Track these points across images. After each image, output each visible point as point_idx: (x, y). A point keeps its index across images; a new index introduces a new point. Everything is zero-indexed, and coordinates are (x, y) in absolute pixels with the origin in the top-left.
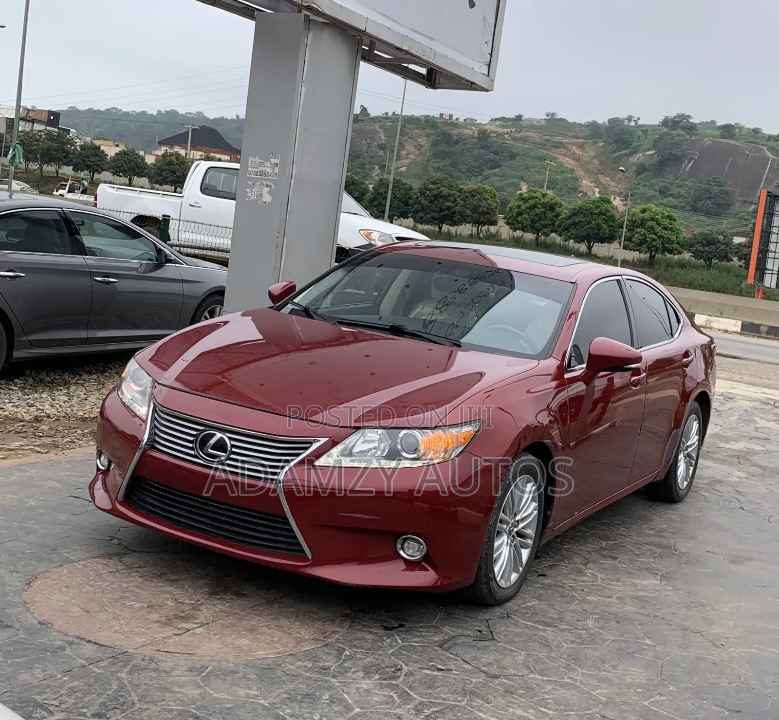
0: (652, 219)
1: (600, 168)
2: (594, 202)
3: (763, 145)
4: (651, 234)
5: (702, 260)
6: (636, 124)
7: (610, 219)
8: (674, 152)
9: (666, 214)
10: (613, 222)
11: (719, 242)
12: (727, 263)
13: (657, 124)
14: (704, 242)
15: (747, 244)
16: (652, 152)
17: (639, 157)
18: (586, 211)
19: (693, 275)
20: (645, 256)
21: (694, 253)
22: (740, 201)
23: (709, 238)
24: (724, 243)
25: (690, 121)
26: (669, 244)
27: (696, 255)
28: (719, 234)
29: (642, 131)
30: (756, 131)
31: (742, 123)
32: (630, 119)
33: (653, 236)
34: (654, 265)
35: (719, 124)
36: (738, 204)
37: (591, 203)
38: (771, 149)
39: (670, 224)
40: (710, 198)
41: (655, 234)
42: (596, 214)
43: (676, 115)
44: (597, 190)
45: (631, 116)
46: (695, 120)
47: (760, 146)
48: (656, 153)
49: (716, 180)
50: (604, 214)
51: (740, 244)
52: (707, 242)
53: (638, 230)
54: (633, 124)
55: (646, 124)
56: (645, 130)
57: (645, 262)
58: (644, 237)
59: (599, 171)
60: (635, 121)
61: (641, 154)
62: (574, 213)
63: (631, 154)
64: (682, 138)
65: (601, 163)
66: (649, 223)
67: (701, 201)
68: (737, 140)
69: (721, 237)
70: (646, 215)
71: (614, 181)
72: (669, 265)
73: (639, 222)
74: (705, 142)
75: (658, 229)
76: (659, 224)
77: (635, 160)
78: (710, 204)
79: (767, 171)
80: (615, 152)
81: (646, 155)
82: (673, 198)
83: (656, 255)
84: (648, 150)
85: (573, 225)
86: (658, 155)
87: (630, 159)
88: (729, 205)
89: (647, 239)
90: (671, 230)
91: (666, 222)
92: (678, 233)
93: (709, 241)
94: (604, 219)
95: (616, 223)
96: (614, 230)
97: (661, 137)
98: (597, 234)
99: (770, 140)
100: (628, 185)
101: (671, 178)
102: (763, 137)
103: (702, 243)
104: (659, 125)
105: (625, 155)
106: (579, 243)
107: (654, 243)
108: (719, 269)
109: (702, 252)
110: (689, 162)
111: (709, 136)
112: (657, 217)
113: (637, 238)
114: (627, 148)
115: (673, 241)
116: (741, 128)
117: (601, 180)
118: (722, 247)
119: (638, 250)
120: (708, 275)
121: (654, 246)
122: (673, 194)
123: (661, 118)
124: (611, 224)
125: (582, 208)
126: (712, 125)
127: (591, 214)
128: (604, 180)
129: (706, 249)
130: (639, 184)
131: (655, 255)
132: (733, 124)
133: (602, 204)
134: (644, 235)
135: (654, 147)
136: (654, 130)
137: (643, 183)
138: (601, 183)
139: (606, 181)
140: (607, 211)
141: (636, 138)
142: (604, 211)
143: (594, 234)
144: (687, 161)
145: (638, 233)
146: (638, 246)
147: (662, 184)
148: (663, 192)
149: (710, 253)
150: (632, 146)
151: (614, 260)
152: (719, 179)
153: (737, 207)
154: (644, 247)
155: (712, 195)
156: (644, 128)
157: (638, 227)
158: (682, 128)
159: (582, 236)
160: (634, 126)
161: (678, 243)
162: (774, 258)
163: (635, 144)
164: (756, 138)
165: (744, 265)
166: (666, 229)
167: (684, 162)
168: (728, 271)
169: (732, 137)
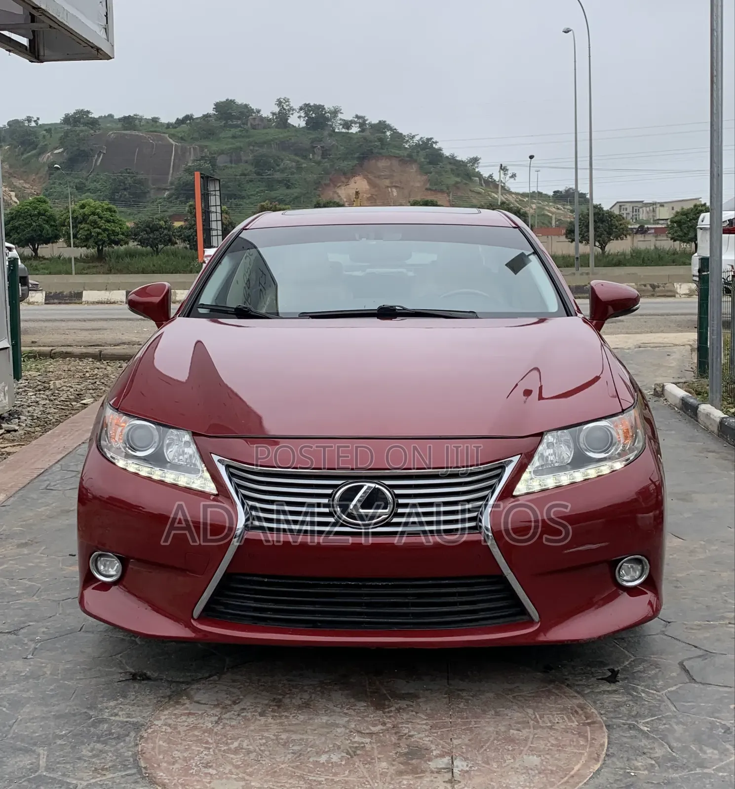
0: (94, 214)
1: (11, 171)
2: (30, 203)
3: (164, 133)
4: (95, 228)
5: (149, 247)
6: (37, 124)
7: (50, 219)
8: (82, 149)
9: (106, 207)
10: (55, 222)
11: (161, 227)
12: (173, 247)
13: (59, 121)
14: (147, 229)
15: (188, 226)
16: (60, 150)
17: (49, 157)
18: (24, 213)
19: (145, 262)
20: (93, 251)
21: (140, 241)
22: (154, 188)
23: (151, 225)
24: (166, 228)
25: (90, 116)
26: (115, 236)
27: (142, 243)
28: (160, 220)
29: (46, 130)
30: (155, 120)
31: (140, 114)
32: (29, 119)
33: (98, 230)
34: (104, 258)
35: (116, 117)
36: (152, 192)
37: (28, 206)
38: (172, 136)
39: (112, 216)
40: (125, 189)
41: (99, 228)
42: (34, 215)
43: (75, 111)
44: (13, 194)
45: (30, 117)
46: (95, 115)
47: (162, 135)
48: (65, 150)
49: (128, 170)
50: (43, 215)
51: (181, 227)
52: (150, 228)
53: (82, 226)
54: (33, 124)
55: (46, 123)
56: (49, 129)
57: (93, 256)
58: (89, 232)
59: (10, 174)
60: (35, 121)
61: (49, 154)
62: (12, 217)
63: (40, 154)
64: (87, 133)
65: (11, 167)
66: (91, 217)
67: (118, 193)
68: (139, 130)
69: (162, 223)
70: (86, 210)
71: (29, 183)
72: (119, 257)
73: (80, 217)
74: (109, 135)
75: (101, 223)
76: (101, 218)
77: (45, 160)
78: (127, 195)
79: (173, 158)
80: (22, 154)
81: (54, 154)
82: (90, 192)
83: (104, 249)
84: (56, 149)
85: (13, 230)
86: (67, 153)
87: (40, 159)
88: (144, 194)
89: (93, 234)
90: (114, 222)
91: (108, 214)
92: (120, 224)
93: (152, 228)
94: (44, 220)
95: (57, 222)
96: (56, 230)
97: (66, 134)
98: (40, 235)
99: (169, 128)
100: (44, 185)
101: (84, 173)
102: (162, 125)
103: (146, 231)
104: (61, 124)
105: (34, 155)
106: (23, 247)
107: (100, 237)
108: (167, 253)
109: (147, 239)
110: (99, 156)
111: (112, 129)
112: (98, 210)
113: (82, 234)
114: (35, 149)
115: (118, 233)
116: (141, 119)
117: (15, 184)
118: (166, 232)
119: (85, 246)
120: (157, 260)
121: (101, 240)
122: (89, 189)
123: (62, 116)
124: (53, 223)
125: (19, 212)
126: (110, 119)
127: (30, 215)
128: (18, 183)
129: (151, 235)
130: (54, 183)
131: (102, 248)
132: (132, 115)
133: (39, 205)
134: (88, 230)
135: (62, 144)
136: (56, 129)
137: (58, 181)
138: (15, 187)
139: (20, 183)
140: (46, 211)
141: (41, 138)
142: (42, 212)
143: (37, 236)
144: (96, 156)
145: (82, 229)
146: (84, 242)
147: (77, 181)
148: (80, 188)
149: (155, 239)
150: (39, 146)
151: (63, 259)
152: (130, 169)
153: (152, 194)
154: (91, 242)
155: (128, 186)
156: (47, 128)
157: (81, 223)
158: (85, 124)
159: (26, 239)
160: (35, 127)
161: (123, 234)
162: (217, 235)
163: (42, 144)
164: (157, 127)
165: (188, 246)
166: (108, 221)
167: (94, 157)
168: (175, 254)
169: (134, 128)
